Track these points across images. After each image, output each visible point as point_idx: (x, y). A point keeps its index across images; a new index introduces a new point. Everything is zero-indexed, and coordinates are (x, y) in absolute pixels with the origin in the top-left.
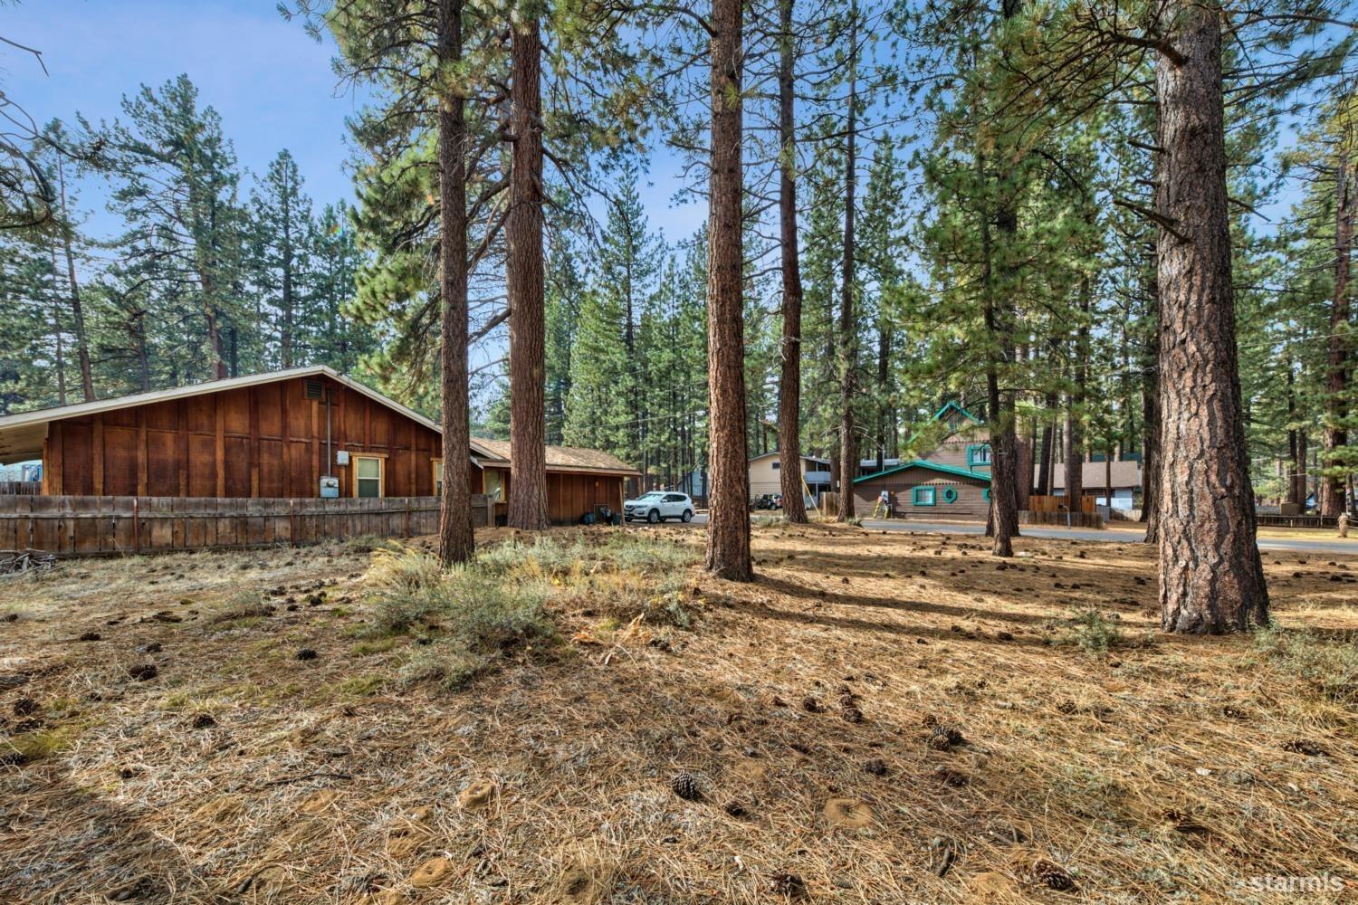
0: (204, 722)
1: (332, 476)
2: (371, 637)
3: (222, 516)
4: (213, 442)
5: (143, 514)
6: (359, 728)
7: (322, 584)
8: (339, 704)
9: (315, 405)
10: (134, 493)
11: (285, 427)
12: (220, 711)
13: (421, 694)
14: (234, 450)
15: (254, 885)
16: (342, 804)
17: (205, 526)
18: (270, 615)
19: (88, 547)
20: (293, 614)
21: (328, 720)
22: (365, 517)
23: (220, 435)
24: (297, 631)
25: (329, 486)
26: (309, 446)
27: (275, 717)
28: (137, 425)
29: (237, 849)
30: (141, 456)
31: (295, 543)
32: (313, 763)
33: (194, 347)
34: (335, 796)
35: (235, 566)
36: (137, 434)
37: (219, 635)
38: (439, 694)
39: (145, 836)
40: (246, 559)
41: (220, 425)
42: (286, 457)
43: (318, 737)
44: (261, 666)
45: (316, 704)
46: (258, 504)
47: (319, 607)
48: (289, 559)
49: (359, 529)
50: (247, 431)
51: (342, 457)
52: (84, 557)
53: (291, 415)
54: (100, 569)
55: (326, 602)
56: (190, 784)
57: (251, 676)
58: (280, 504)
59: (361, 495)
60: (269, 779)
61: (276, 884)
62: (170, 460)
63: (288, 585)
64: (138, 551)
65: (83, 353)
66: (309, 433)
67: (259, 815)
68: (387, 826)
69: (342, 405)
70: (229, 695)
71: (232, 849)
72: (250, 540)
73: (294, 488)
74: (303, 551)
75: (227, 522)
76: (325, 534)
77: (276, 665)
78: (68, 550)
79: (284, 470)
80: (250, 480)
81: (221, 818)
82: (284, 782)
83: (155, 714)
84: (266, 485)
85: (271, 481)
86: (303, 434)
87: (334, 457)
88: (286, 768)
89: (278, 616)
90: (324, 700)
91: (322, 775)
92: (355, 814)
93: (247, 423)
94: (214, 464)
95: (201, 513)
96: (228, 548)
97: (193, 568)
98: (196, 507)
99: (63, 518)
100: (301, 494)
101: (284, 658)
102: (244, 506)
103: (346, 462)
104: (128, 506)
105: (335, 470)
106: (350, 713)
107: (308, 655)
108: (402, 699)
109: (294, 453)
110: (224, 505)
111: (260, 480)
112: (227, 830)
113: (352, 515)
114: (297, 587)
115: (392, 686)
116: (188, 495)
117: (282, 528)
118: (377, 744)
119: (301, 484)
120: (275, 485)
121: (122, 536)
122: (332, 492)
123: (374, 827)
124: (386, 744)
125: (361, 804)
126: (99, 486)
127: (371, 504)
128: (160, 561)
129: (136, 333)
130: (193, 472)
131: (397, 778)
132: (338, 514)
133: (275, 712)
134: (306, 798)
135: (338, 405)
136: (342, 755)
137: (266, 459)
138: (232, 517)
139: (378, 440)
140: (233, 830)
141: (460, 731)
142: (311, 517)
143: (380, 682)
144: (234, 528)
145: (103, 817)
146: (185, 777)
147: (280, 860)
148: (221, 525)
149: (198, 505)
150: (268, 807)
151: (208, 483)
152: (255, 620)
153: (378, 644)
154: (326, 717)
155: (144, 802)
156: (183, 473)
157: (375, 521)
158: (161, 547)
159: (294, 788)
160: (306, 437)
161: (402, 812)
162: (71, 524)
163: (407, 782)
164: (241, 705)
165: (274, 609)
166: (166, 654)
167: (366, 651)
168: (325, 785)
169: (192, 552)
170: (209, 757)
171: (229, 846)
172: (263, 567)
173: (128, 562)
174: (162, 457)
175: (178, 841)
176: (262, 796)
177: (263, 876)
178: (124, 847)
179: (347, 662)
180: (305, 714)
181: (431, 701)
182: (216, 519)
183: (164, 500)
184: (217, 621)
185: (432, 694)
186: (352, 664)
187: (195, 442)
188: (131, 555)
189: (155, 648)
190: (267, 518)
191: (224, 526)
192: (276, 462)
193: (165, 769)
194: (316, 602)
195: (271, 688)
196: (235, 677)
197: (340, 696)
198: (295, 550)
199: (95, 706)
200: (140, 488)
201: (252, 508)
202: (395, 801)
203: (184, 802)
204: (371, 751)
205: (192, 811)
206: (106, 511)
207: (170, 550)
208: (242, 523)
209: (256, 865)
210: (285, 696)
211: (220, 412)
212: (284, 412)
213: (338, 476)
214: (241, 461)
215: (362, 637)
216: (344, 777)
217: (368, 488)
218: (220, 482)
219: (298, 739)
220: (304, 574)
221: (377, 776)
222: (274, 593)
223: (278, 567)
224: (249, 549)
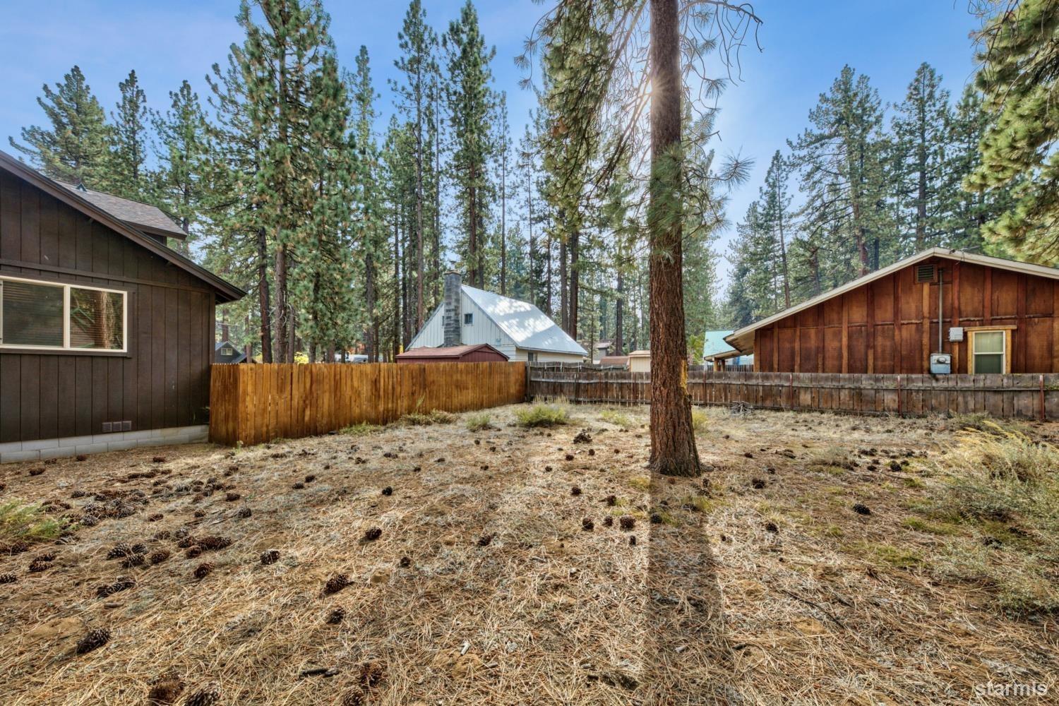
0: (771, 528)
1: (944, 352)
2: (930, 516)
3: (843, 388)
4: (840, 332)
5: (795, 384)
6: (874, 592)
7: (910, 454)
8: (866, 562)
9: (926, 288)
10: (793, 371)
11: (897, 312)
12: (784, 525)
13: (959, 595)
14: (855, 336)
15: (743, 651)
16: (826, 644)
17: (832, 396)
18: (852, 469)
19: (768, 403)
20: (870, 473)
21: (850, 570)
22: (980, 395)
23: (845, 326)
24: (866, 488)
25: (939, 362)
26: (919, 327)
27: (815, 547)
28: (795, 327)
29: (748, 620)
30: (797, 346)
31: (901, 413)
32: (821, 596)
33: (847, 262)
34: (823, 632)
35: (848, 426)
36: (795, 331)
37: (811, 474)
38: (985, 608)
39: (713, 577)
40: (857, 423)
41: (845, 318)
42: (897, 338)
43: (835, 578)
44: (824, 505)
45: (848, 552)
46: (870, 379)
47: (897, 473)
48: (890, 427)
49: (971, 406)
50: (865, 320)
51: (956, 333)
52: (766, 408)
53: (903, 300)
54: (771, 416)
55: (906, 471)
56: (746, 563)
57: (814, 510)
58: (888, 379)
59: (978, 371)
60: (786, 588)
61: (754, 661)
62: (813, 347)
63: (879, 449)
64: (792, 409)
65: (787, 284)
66: (920, 315)
67: (769, 608)
68: (851, 692)
69: (957, 281)
70: (794, 517)
71: (745, 618)
72: (864, 408)
73: (905, 365)
74: (907, 421)
75: (847, 392)
76: (933, 409)
77: (836, 509)
78: (760, 404)
79: (895, 350)
80: (867, 360)
81: (750, 593)
82: (794, 596)
83: (752, 510)
84: (879, 363)
85: (884, 359)
86: (913, 315)
87: (946, 334)
88: (801, 588)
89: (858, 472)
90: (856, 552)
91: (822, 610)
92: (832, 659)
93: (865, 314)
94: (841, 348)
95: (829, 384)
96: (846, 412)
97: (820, 424)
98: (826, 380)
99: (757, 385)
100: (911, 370)
101: (843, 505)
102: (859, 380)
103: (960, 338)
104: (787, 379)
105: (948, 347)
106: (872, 574)
107: (862, 510)
108: (933, 590)
109: (906, 334)
110: (845, 379)
111: (875, 359)
112: (749, 604)
113: (964, 391)
114: (886, 452)
115: (928, 571)
116: (824, 372)
117: (890, 399)
118: (882, 615)
119: (912, 362)
120: (887, 363)
121: (784, 398)
122: (945, 369)
123: (841, 682)
124: (889, 620)
125: (841, 655)
126: (776, 366)
127: (990, 380)
128: (804, 416)
129: (813, 264)
130: (827, 356)
131: (886, 658)
132: (946, 390)
133: (816, 543)
134: (802, 618)
135: (951, 282)
136: (846, 604)
137: (880, 341)
138: (850, 388)
139: (1002, 310)
140: (752, 606)
141: (991, 664)
142: (918, 391)
143: (916, 561)
144: (852, 397)
145: (704, 556)
146: (746, 557)
147: (765, 647)
148: (842, 394)
149: (827, 379)
150: (777, 606)
151: (836, 363)
152: (839, 470)
153: (934, 525)
154: (850, 566)
155: (721, 559)
156: (820, 355)
157: (993, 399)
158: (804, 407)
159: (798, 604)
160: (917, 318)
161: (872, 691)
162: (761, 388)
163: (894, 669)
164: (797, 527)
165: (857, 465)
166: (778, 476)
167: (917, 527)
168: (820, 619)
169: (822, 412)
170: (763, 551)
171: (745, 615)
172: (868, 431)
173: (786, 414)
174: (808, 345)
175: (724, 591)
176: (777, 596)
177: (752, 649)
178: (705, 577)
179: (894, 529)
180: (836, 557)
181: (969, 609)
182: (840, 389)
183: (808, 375)
184: (814, 464)
185: (974, 603)
186: (899, 532)
187: (829, 333)
188: (788, 411)
189: (772, 471)
190: (877, 391)
191: (844, 395)
192: (888, 343)
193: (740, 546)
194: (896, 468)
195: (823, 524)
196: (804, 506)
197: (871, 556)
198: (900, 420)
199: (731, 494)
200: (796, 367)
201: (866, 382)
202: (872, 675)
203: (738, 571)
204: (873, 618)
205: (739, 579)
206: (777, 382)
207: (810, 409)
208: (858, 394)
209: (752, 638)
210: (828, 535)
211: (845, 309)
212: (896, 299)
213: (951, 352)
214: (860, 345)
215: (921, 512)
216: (837, 623)
217: (989, 364)
218: (845, 361)
219: (820, 571)
220: (899, 441)
221: (867, 642)
222: (865, 453)
223: (878, 432)
224: (861, 414)
